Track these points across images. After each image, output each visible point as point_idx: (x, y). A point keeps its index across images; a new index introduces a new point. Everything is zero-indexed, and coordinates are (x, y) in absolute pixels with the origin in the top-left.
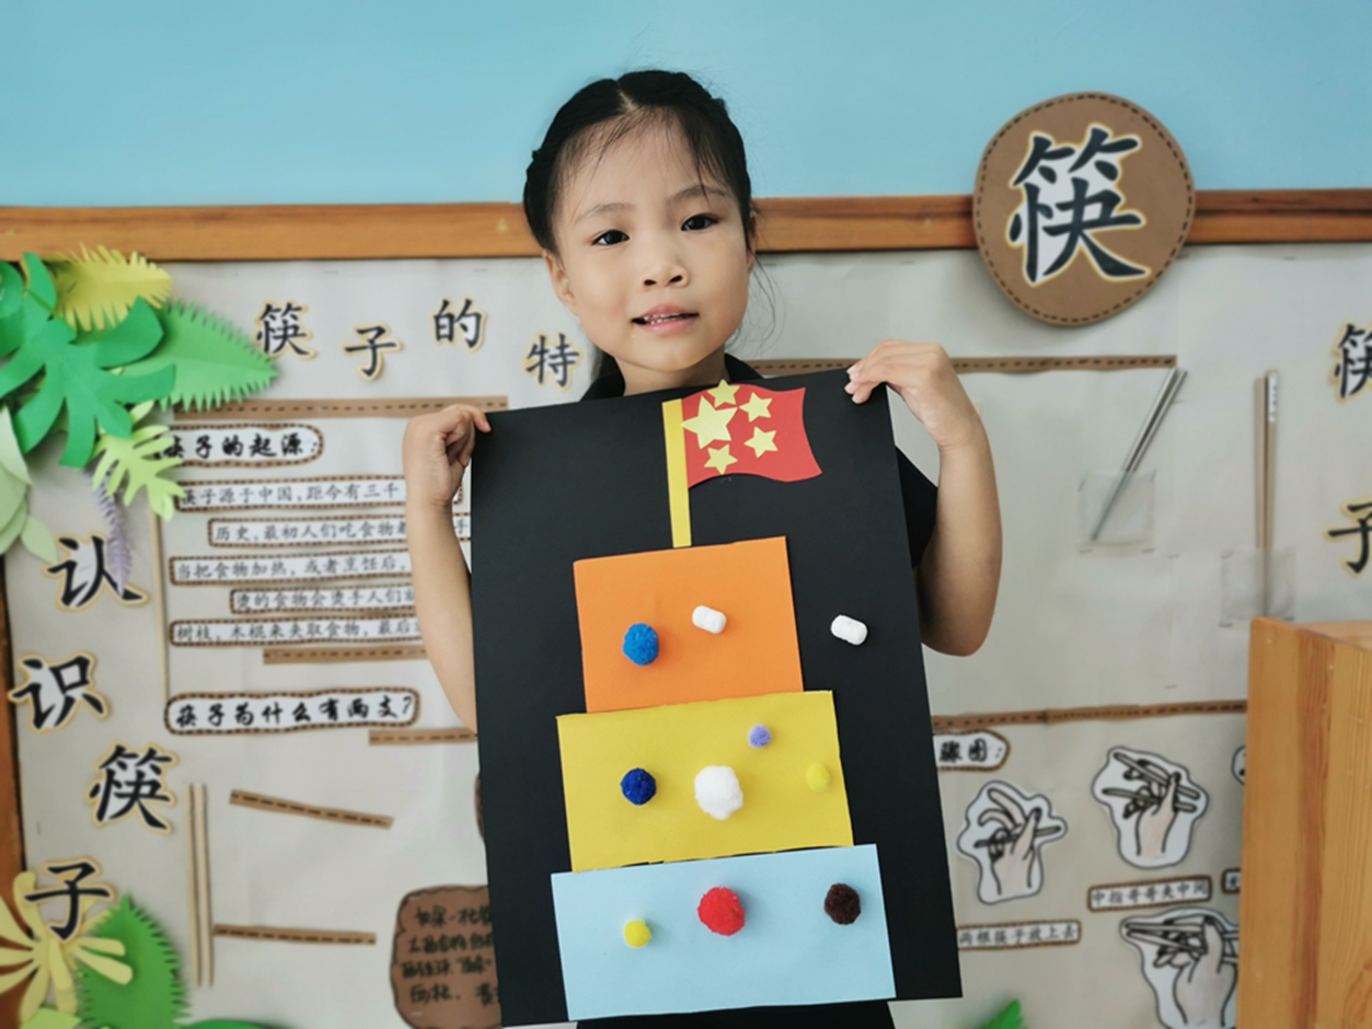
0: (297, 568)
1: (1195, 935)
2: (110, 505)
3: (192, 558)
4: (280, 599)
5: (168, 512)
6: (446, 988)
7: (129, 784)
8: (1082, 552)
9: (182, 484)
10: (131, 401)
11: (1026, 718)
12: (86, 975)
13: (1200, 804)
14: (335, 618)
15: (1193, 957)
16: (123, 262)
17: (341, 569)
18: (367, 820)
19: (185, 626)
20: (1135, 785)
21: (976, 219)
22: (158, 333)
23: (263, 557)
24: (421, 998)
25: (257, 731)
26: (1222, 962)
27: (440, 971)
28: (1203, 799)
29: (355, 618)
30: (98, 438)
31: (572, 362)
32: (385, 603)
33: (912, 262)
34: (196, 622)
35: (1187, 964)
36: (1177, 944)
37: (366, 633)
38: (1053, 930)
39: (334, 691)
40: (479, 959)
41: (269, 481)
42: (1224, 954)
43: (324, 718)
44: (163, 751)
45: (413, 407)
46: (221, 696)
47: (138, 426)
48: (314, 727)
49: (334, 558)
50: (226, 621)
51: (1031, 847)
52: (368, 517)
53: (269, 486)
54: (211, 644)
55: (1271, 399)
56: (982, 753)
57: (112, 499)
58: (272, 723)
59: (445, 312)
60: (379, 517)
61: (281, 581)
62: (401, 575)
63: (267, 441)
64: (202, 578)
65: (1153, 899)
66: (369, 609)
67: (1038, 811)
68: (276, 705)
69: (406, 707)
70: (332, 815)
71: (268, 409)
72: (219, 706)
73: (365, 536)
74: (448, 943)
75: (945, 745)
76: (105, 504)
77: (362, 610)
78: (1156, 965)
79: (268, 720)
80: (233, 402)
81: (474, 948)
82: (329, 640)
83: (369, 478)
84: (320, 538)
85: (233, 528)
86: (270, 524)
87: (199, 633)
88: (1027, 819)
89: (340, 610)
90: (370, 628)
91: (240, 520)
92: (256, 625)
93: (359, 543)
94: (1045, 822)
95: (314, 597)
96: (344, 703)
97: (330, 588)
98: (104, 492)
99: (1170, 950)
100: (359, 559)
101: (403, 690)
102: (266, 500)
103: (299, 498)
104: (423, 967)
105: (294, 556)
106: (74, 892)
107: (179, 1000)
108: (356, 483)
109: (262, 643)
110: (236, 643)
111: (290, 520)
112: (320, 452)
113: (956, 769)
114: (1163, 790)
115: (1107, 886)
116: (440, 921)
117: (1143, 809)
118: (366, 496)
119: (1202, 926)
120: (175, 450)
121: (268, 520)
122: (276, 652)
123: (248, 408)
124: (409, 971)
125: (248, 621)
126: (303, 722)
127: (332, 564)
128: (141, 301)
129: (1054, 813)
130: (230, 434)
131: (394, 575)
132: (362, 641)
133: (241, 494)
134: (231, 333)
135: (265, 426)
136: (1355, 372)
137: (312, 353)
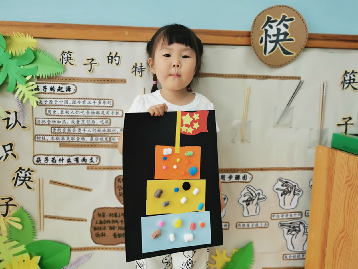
0: (69, 122)
1: (297, 227)
2: (19, 103)
3: (41, 118)
4: (64, 130)
5: (35, 105)
6: (105, 234)
7: (23, 177)
8: (274, 127)
9: (38, 98)
10: (26, 75)
11: (257, 169)
12: (10, 227)
13: (301, 193)
14: (79, 136)
15: (296, 232)
16: (25, 37)
17: (80, 123)
18: (85, 189)
19: (39, 136)
20: (284, 188)
21: (251, 37)
22: (34, 57)
23: (60, 119)
24: (98, 236)
25: (57, 165)
26: (304, 234)
27: (103, 229)
28: (301, 192)
29: (84, 136)
30: (16, 85)
31: (144, 71)
32: (92, 133)
33: (234, 49)
34: (42, 135)
35: (295, 234)
36: (293, 229)
37: (87, 140)
38: (261, 224)
39: (78, 155)
40: (114, 226)
41: (62, 99)
42: (304, 232)
43: (75, 162)
44: (32, 169)
45: (101, 80)
46: (48, 155)
47: (27, 82)
48: (72, 164)
49: (79, 120)
50: (50, 135)
51: (257, 203)
52: (88, 109)
53: (62, 100)
54: (45, 141)
55: (325, 89)
56: (246, 178)
57: (20, 101)
58: (61, 163)
59: (110, 56)
60: (91, 109)
61: (65, 125)
62: (96, 125)
63: (62, 88)
64: (44, 124)
65: (287, 217)
66: (88, 134)
67: (259, 193)
68: (62, 158)
69: (97, 160)
70: (76, 188)
71: (62, 79)
72: (47, 158)
73: (87, 114)
74: (106, 222)
75: (236, 176)
76: (18, 103)
77: (86, 134)
78: (287, 234)
79: (60, 162)
80: (53, 77)
81: (112, 223)
82: (77, 142)
83: (89, 99)
84: (75, 114)
85: (52, 111)
86: (62, 110)
87: (42, 138)
88: (256, 195)
89: (80, 134)
90: (88, 139)
91: (54, 109)
92: (58, 137)
93: (86, 116)
94: (261, 196)
95: (73, 130)
96: (80, 159)
97: (77, 128)
98: (18, 99)
99: (291, 230)
100: (85, 120)
101: (96, 156)
102: (61, 104)
103: (70, 104)
104: (99, 228)
105: (68, 119)
106: (7, 205)
107: (34, 234)
108: (85, 100)
109: (59, 142)
110: (52, 141)
111: (67, 109)
112: (76, 91)
113: (239, 182)
114: (291, 189)
115: (276, 214)
116: (104, 216)
117: (286, 194)
118: (88, 104)
119: (299, 225)
120: (37, 89)
121: (62, 109)
122: (63, 144)
123: (57, 79)
124: (95, 229)
125: (56, 136)
126: (69, 163)
127: (78, 121)
128: (29, 48)
129: (263, 194)
130: (52, 85)
131: (95, 125)
132: (86, 142)
133: (55, 102)
134: (53, 58)
135: (61, 84)
136: (347, 83)
137: (75, 65)
